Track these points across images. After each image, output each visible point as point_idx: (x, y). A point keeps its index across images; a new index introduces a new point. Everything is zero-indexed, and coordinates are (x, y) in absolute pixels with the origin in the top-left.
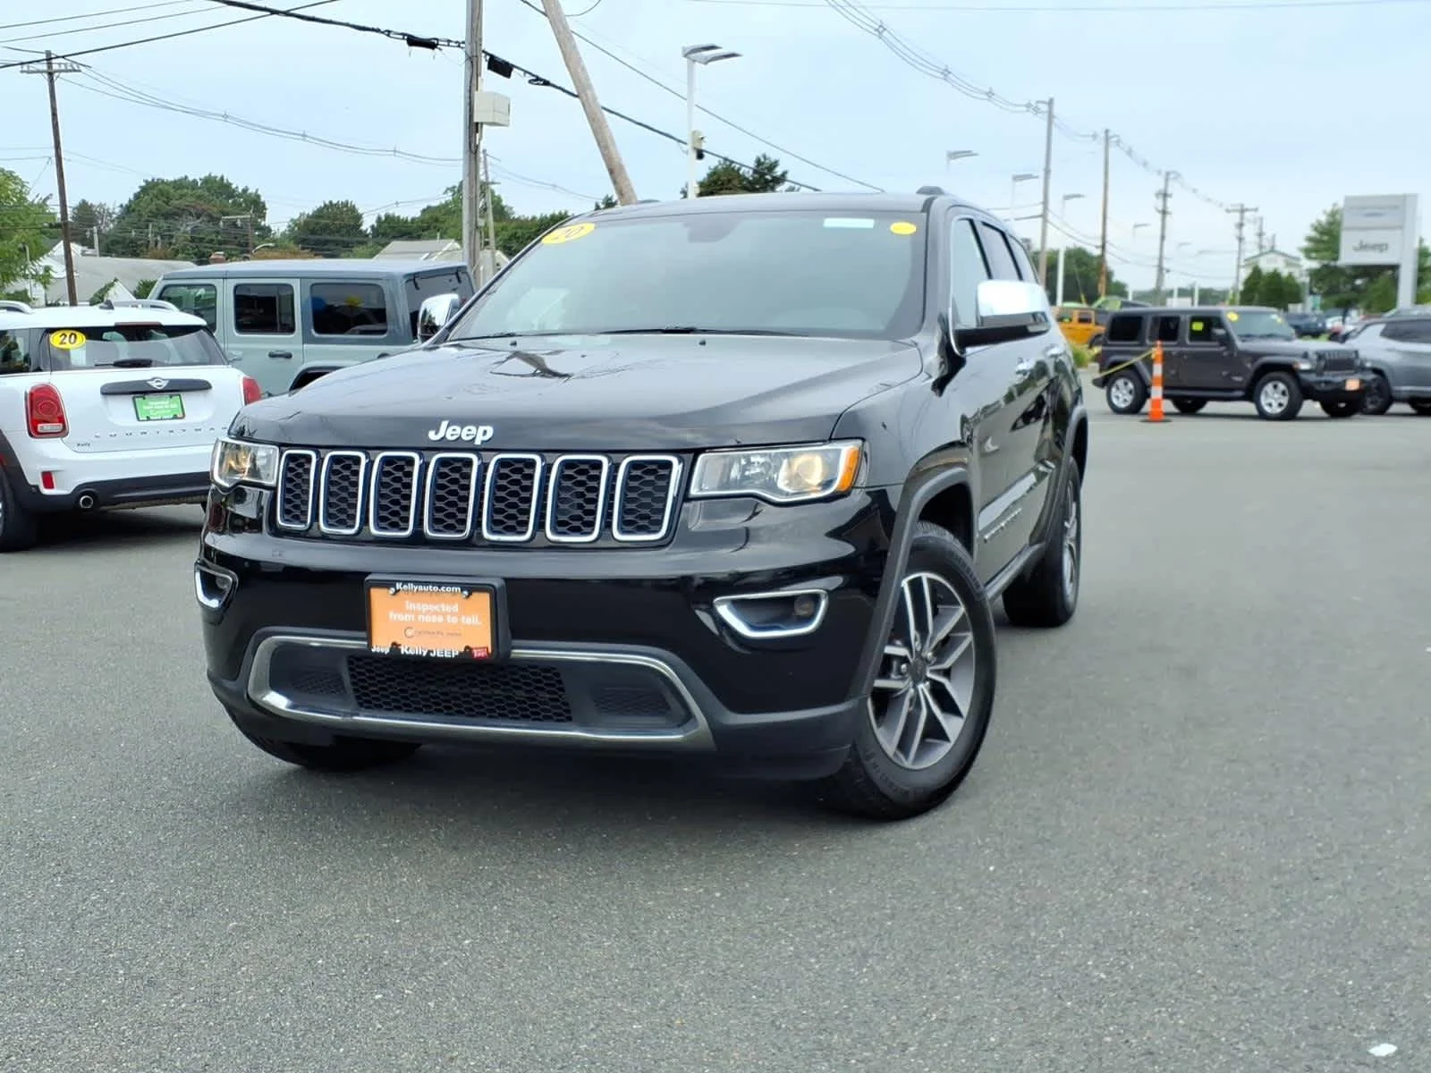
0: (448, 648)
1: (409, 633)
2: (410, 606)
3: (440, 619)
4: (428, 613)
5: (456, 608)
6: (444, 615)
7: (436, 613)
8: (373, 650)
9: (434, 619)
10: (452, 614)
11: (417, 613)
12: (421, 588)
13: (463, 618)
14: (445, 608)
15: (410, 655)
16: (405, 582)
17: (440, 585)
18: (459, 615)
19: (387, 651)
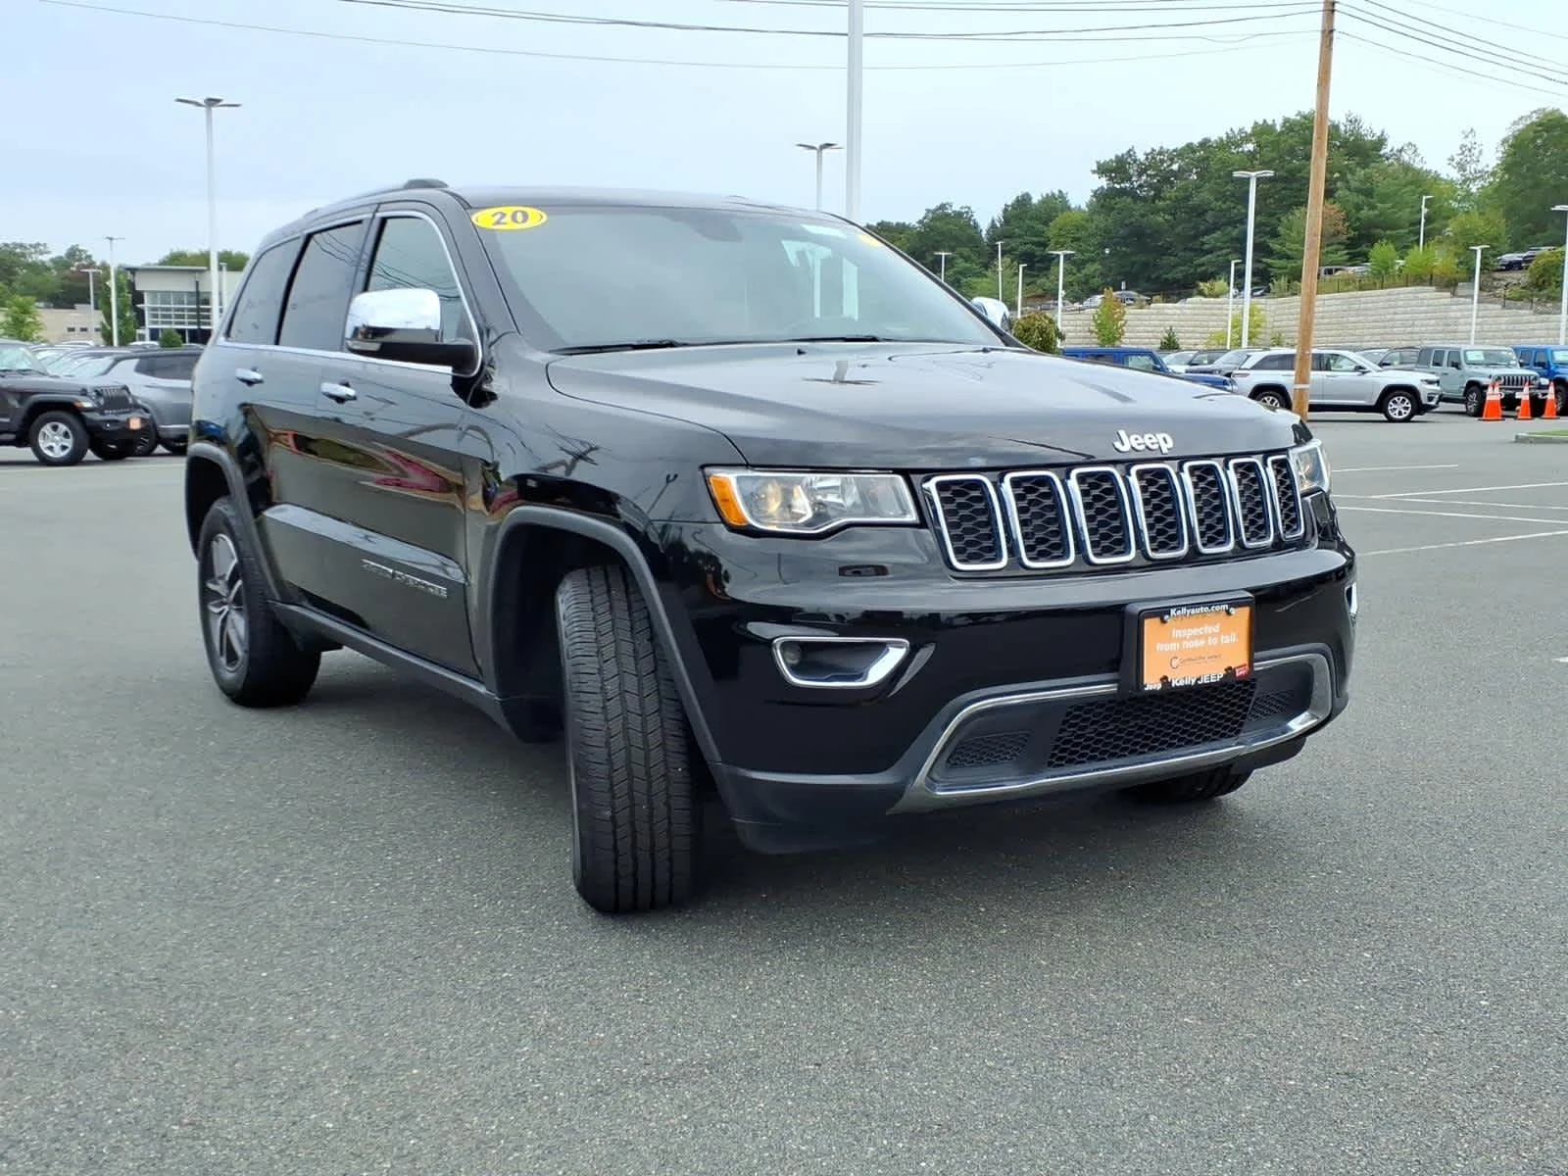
0: (1212, 673)
1: (1175, 663)
2: (1177, 633)
3: (1202, 642)
4: (1193, 638)
5: (1216, 629)
6: (1206, 637)
7: (1199, 637)
8: (1146, 689)
9: (1197, 643)
10: (1213, 635)
11: (1180, 640)
12: (1193, 611)
13: (1222, 638)
14: (1208, 629)
15: (1180, 687)
16: (1179, 607)
17: (1209, 604)
18: (1218, 635)
19: (1159, 686)
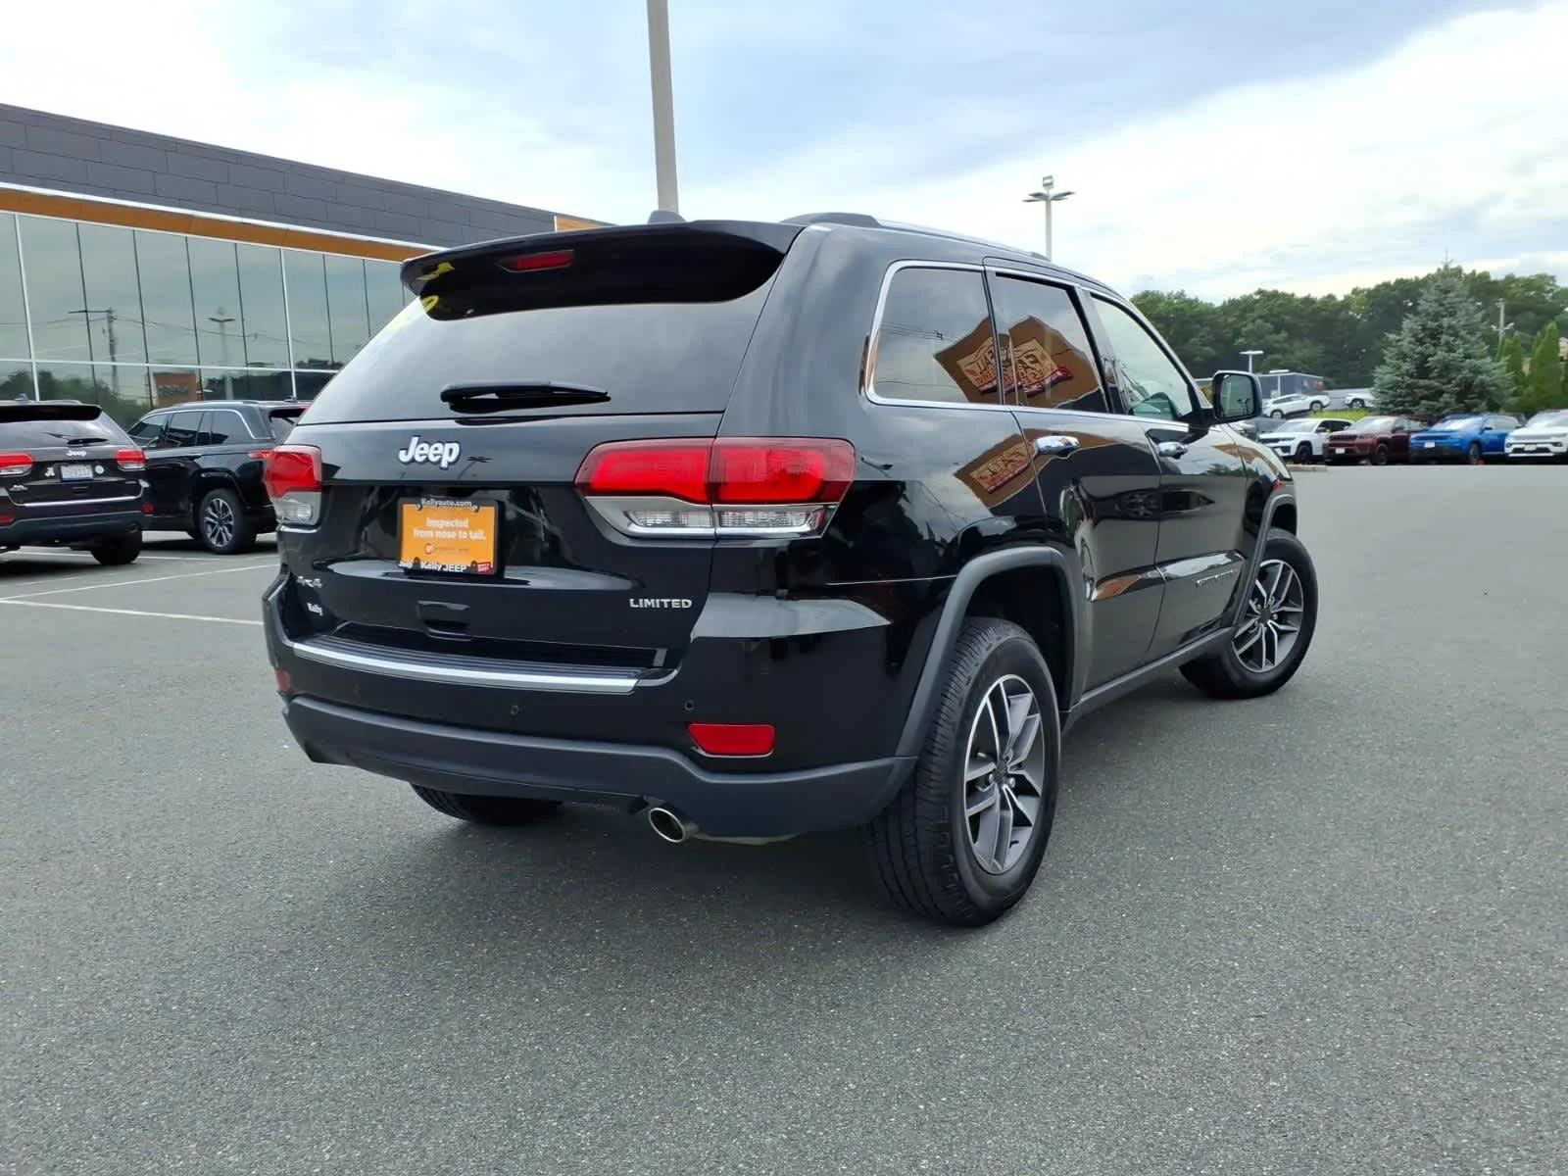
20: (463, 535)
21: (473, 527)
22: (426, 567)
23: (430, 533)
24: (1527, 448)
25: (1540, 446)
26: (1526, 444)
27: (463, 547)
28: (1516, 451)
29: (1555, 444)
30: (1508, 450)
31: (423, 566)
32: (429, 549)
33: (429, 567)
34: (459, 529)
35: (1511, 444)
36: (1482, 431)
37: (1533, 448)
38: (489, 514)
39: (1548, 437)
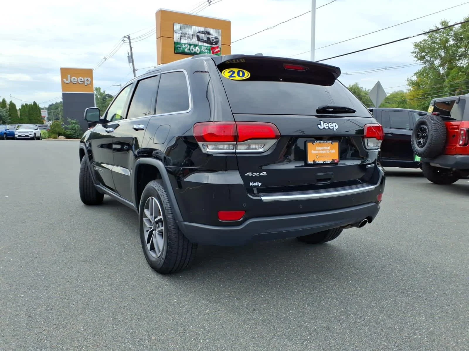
20: (328, 152)
21: (331, 149)
22: (318, 163)
23: (318, 152)
24: (22, 135)
25: (26, 135)
26: (22, 134)
27: (329, 155)
28: (19, 136)
29: (30, 134)
30: (16, 136)
31: (317, 162)
32: (317, 157)
33: (319, 162)
34: (327, 150)
35: (17, 134)
36: (6, 130)
37: (24, 135)
38: (336, 145)
39: (28, 132)
